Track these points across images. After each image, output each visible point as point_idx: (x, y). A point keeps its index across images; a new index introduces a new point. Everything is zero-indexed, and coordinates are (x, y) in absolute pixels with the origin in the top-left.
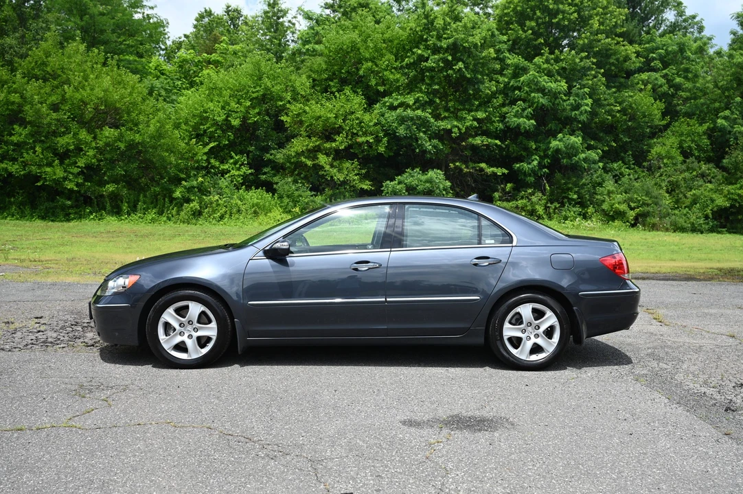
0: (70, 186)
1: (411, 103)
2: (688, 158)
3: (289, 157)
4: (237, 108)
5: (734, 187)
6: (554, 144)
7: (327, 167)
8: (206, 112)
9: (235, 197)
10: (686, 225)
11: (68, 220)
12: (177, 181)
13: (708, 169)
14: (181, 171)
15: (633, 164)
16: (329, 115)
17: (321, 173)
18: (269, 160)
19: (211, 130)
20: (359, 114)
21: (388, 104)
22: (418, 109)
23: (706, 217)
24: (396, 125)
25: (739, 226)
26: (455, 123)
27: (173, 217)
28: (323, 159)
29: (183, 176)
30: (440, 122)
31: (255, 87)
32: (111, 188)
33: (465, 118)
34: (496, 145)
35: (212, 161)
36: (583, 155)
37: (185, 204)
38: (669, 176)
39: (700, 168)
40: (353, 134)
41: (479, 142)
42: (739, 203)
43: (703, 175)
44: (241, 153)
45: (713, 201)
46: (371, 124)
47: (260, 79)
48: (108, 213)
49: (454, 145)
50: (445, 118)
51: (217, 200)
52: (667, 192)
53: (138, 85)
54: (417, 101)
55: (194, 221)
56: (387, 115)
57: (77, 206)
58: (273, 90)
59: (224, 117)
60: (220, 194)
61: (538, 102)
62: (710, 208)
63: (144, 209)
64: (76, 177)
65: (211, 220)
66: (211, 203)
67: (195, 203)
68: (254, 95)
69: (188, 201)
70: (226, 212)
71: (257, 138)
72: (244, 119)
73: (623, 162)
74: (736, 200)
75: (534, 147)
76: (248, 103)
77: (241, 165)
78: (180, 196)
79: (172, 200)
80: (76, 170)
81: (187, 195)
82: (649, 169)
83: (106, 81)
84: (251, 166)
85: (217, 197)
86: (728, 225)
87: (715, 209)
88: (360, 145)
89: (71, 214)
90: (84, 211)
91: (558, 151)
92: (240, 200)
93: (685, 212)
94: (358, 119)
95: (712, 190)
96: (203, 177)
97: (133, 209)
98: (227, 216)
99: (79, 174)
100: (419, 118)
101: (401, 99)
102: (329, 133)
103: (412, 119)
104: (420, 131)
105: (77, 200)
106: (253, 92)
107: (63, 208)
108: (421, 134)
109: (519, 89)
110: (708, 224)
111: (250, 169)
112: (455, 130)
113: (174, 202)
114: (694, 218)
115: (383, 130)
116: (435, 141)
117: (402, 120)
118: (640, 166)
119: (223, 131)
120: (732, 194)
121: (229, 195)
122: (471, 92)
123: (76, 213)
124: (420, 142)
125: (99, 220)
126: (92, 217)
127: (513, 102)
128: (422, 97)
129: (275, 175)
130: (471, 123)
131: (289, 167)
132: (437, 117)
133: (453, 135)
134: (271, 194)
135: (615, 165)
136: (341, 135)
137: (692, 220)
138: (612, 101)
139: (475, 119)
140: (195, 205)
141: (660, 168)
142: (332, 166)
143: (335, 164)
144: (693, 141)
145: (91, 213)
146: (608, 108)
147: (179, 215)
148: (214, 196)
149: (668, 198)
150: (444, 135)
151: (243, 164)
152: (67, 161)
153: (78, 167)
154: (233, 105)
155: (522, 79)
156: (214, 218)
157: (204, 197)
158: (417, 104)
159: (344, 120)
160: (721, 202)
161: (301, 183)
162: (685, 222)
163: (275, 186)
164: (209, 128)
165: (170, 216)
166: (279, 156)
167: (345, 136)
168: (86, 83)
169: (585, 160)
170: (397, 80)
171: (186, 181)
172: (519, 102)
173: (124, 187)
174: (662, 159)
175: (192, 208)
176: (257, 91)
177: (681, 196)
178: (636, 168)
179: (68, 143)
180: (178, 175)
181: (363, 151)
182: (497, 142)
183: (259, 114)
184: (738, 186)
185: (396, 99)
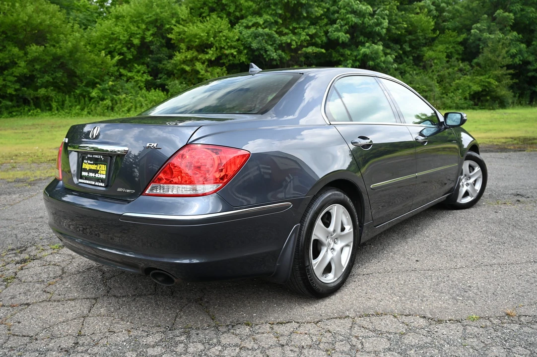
0: (10, 91)
1: (261, 23)
2: (451, 58)
3: (176, 65)
4: (136, 31)
5: (484, 77)
6: (363, 50)
7: (203, 72)
8: (114, 34)
9: (139, 95)
10: (451, 104)
11: (12, 116)
12: (93, 85)
13: (464, 66)
14: (97, 77)
15: (413, 65)
16: (202, 34)
17: (200, 76)
18: (163, 69)
19: (118, 47)
20: (226, 32)
21: (245, 25)
22: (266, 27)
23: (465, 99)
24: (250, 40)
25: (487, 104)
26: (294, 38)
27: (92, 111)
28: (199, 66)
29: (97, 80)
30: (283, 37)
31: (148, 14)
32: (42, 92)
33: (300, 34)
34: (322, 53)
35: (121, 70)
36: (383, 59)
37: (100, 102)
38: (438, 71)
39: (459, 65)
40: (221, 48)
41: (311, 51)
42: (488, 88)
43: (461, 70)
44: (143, 64)
45: (470, 87)
46: (235, 39)
47: (152, 7)
48: (42, 111)
49: (293, 54)
50: (286, 34)
51: (124, 98)
52: (438, 83)
53: (58, 13)
54: (265, 21)
55: (107, 114)
56: (244, 33)
57: (18, 106)
58: (162, 15)
59: (128, 37)
60: (126, 94)
61: (352, 21)
62: (468, 92)
63: (70, 106)
64: (14, 84)
65: (121, 113)
66: (121, 100)
67: (107, 101)
68: (147, 20)
69: (103, 99)
70: (132, 106)
71: (152, 52)
72: (143, 39)
73: (406, 64)
74: (486, 86)
75: (349, 53)
76: (144, 26)
77: (143, 74)
78: (96, 95)
79: (91, 99)
80: (14, 79)
81: (101, 94)
82: (424, 67)
83: (30, 8)
84: (150, 73)
85: (124, 96)
86: (480, 104)
87: (472, 93)
88: (227, 56)
89: (13, 112)
90: (24, 109)
91: (365, 55)
92: (143, 97)
93: (451, 96)
94: (224, 36)
95: (468, 79)
96: (113, 81)
97: (62, 105)
98: (133, 109)
99: (16, 82)
100: (267, 35)
101: (254, 20)
102: (203, 47)
103: (262, 35)
104: (268, 44)
105: (17, 102)
106: (147, 18)
107: (7, 108)
108: (269, 47)
109: (338, 12)
110: (466, 103)
111: (151, 76)
112: (294, 43)
113: (92, 101)
114: (458, 99)
115: (243, 45)
116: (280, 52)
117: (256, 36)
118: (417, 65)
119: (129, 49)
120: (484, 82)
121: (134, 94)
122: (305, 15)
123: (17, 111)
124: (268, 53)
125: (36, 115)
126: (30, 114)
127: (333, 22)
128: (269, 19)
129: (167, 79)
130: (304, 37)
131: (176, 73)
132: (281, 34)
133: (292, 47)
134: (165, 93)
135: (401, 66)
136: (212, 49)
137: (456, 101)
138: (401, 20)
139: (308, 35)
140: (108, 102)
141: (431, 66)
142: (207, 71)
143: (209, 69)
144: (453, 47)
145: (29, 110)
146: (397, 26)
147: (96, 110)
148: (122, 95)
149: (438, 87)
150: (285, 47)
151: (144, 73)
152: (5, 72)
153: (15, 76)
154: (133, 28)
155: (340, 3)
156: (123, 111)
157: (115, 96)
158: (266, 25)
159: (214, 38)
160: (476, 88)
161: (185, 84)
162: (451, 102)
163: (166, 87)
164: (116, 46)
165: (90, 110)
166: (169, 65)
167: (215, 49)
168: (14, 10)
169: (384, 62)
170: (251, 7)
171: (100, 85)
172: (338, 20)
173: (53, 90)
174: (433, 59)
175: (105, 104)
176: (151, 17)
177: (447, 85)
178: (415, 67)
179: (5, 59)
180: (94, 80)
181: (229, 60)
182: (323, 51)
183: (152, 35)
184: (487, 76)
185: (251, 20)
